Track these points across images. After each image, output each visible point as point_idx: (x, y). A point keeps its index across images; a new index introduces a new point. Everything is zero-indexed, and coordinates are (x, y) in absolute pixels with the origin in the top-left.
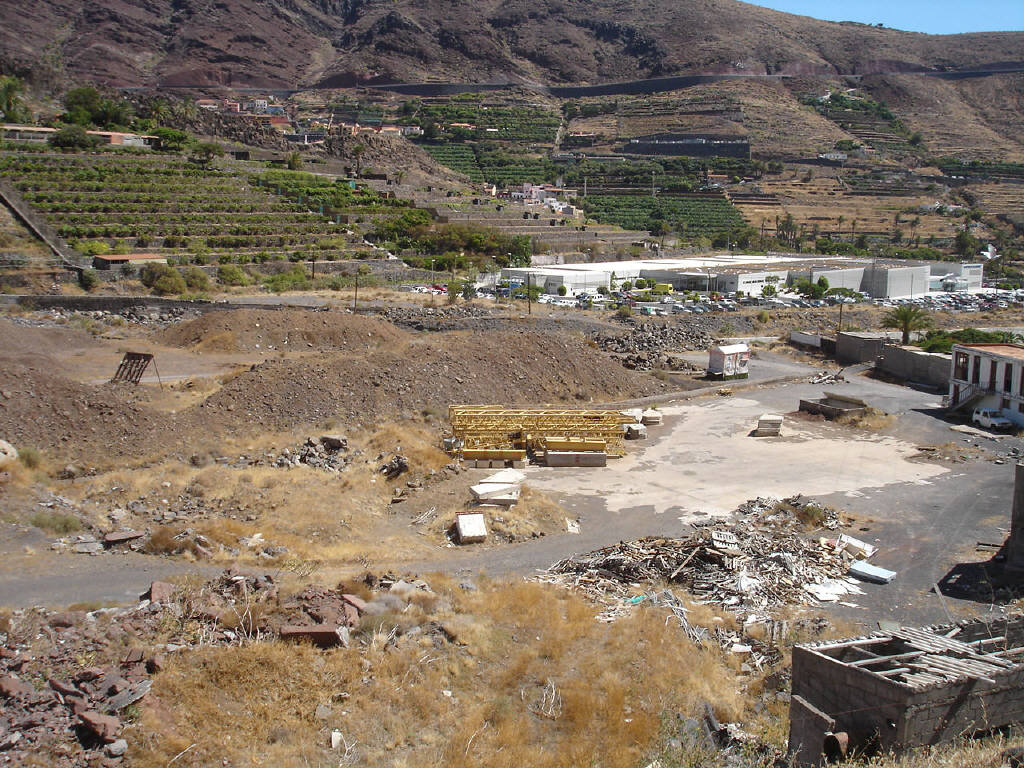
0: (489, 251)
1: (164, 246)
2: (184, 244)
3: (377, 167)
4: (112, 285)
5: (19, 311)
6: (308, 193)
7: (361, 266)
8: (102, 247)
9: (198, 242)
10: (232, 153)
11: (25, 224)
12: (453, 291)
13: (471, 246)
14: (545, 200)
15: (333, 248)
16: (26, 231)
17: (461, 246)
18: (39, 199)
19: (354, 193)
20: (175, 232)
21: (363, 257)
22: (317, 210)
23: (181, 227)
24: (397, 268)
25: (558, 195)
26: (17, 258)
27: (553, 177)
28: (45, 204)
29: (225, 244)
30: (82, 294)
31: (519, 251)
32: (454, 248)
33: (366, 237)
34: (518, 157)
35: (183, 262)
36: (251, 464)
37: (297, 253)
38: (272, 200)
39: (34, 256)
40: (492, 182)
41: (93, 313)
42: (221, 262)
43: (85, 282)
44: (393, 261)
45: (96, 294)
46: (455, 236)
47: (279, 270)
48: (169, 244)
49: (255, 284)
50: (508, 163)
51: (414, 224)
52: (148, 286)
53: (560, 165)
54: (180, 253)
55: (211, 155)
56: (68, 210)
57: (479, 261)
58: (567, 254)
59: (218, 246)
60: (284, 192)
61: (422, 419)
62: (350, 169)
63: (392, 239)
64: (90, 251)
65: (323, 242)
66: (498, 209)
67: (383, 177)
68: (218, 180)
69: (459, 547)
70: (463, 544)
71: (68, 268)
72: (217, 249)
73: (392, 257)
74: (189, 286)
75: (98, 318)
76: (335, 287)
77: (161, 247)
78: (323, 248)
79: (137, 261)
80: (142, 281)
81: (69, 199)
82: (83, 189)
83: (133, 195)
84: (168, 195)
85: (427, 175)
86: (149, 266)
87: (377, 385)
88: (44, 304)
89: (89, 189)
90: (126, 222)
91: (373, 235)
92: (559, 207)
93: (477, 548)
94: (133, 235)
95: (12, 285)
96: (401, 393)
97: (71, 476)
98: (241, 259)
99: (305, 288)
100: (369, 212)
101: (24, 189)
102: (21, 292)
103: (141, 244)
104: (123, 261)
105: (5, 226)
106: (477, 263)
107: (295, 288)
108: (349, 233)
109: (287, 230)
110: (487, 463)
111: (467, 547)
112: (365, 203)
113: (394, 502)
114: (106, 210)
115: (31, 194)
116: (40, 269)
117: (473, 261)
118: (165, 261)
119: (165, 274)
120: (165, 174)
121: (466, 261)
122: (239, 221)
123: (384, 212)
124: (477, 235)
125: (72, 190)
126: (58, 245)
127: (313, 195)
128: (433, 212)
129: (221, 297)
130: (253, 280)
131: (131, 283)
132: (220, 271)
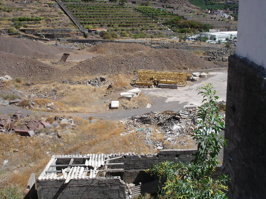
0: (197, 28)
1: (107, 26)
2: (113, 26)
3: (172, 5)
4: (92, 36)
5: (67, 43)
6: (149, 12)
7: (160, 32)
8: (91, 27)
9: (116, 26)
10: (131, 2)
11: (72, 21)
12: (181, 38)
13: (192, 26)
14: (223, 14)
15: (153, 27)
16: (72, 22)
17: (189, 26)
18: (77, 15)
19: (162, 12)
20: (111, 23)
21: (161, 29)
22: (150, 17)
23: (112, 21)
24: (170, 32)
25: (227, 13)
26: (69, 29)
27: (226, 8)
28: (78, 16)
29: (123, 26)
30: (84, 39)
31: (206, 28)
32: (187, 27)
33: (163, 24)
34: (217, 2)
35: (112, 31)
37: (143, 28)
38: (139, 14)
39: (74, 29)
40: (209, 9)
41: (85, 44)
42: (122, 31)
43: (85, 36)
44: (169, 30)
45: (88, 39)
46: (187, 24)
47: (137, 33)
48: (109, 26)
49: (130, 36)
50: (214, 4)
51: (176, 20)
52: (102, 37)
53: (229, 5)
54: (111, 28)
55: (124, 2)
56: (84, 17)
57: (194, 30)
58: (221, 29)
59: (122, 26)
60: (142, 12)
61: (133, 73)
62: (164, 6)
63: (170, 24)
64: (87, 28)
65: (150, 25)
66: (204, 16)
67: (173, 8)
68: (125, 9)
69: (110, 110)
71: (81, 32)
72: (121, 27)
73: (169, 29)
74: (113, 37)
75: (86, 45)
76: (152, 37)
77: (107, 27)
78: (150, 27)
79: (99, 30)
80: (100, 35)
81: (84, 14)
82: (89, 12)
83: (101, 13)
84: (111, 13)
85: (188, 7)
86: (102, 32)
88: (73, 41)
89: (90, 12)
90: (98, 20)
91: (164, 23)
92: (227, 16)
93: (115, 110)
94: (100, 23)
95: (66, 36)
96: (129, 66)
97: (29, 85)
98: (127, 30)
99: (143, 38)
100: (165, 17)
101: (73, 12)
102: (69, 38)
103: (101, 26)
104: (95, 30)
105: (67, 21)
107: (141, 37)
108: (158, 23)
109: (141, 22)
112: (164, 15)
113: (105, 96)
114: (94, 17)
115: (75, 13)
116: (74, 32)
117: (192, 31)
118: (106, 30)
119: (106, 34)
120: (111, 7)
121: (190, 30)
122: (128, 20)
123: (169, 17)
124: (194, 23)
125: (86, 12)
126: (80, 26)
127: (150, 13)
128: (183, 17)
129: (121, 40)
130: (130, 35)
131: (97, 36)
132: (121, 33)
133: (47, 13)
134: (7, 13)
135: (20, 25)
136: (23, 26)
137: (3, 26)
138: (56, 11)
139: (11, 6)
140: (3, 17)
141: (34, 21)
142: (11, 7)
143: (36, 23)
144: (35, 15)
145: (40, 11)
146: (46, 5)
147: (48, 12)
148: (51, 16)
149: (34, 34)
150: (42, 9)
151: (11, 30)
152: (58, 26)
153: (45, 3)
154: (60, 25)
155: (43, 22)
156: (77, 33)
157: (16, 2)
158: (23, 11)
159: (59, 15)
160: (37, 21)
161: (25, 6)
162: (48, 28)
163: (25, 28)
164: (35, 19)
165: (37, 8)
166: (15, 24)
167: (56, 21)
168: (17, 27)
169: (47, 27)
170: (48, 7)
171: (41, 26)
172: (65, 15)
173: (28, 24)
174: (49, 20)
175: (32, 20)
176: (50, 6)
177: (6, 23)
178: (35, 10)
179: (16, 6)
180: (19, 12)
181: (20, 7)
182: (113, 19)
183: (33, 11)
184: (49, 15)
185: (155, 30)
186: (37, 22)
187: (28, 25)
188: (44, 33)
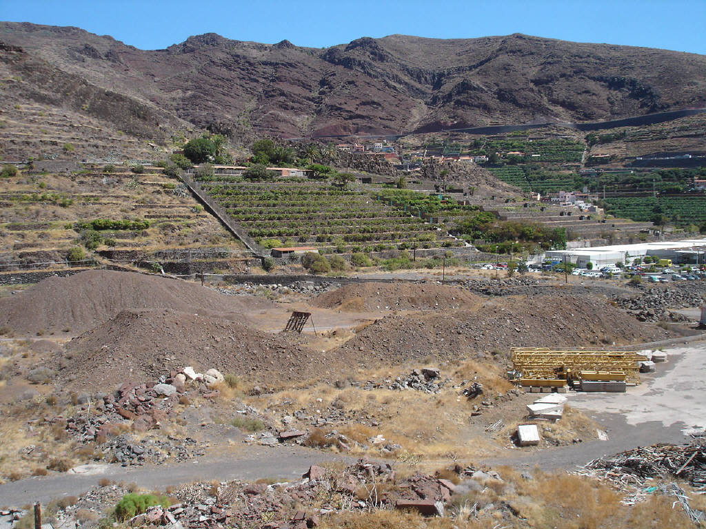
0: (536, 239)
2: (329, 240)
3: (457, 185)
4: (283, 267)
5: (224, 285)
6: (411, 204)
7: (447, 252)
8: (277, 243)
9: (338, 238)
10: (360, 179)
11: (228, 229)
12: (511, 267)
13: (523, 236)
14: (575, 202)
15: (428, 240)
16: (229, 233)
17: (516, 236)
18: (237, 213)
19: (441, 202)
20: (324, 232)
21: (448, 245)
22: (417, 215)
23: (327, 229)
24: (472, 252)
25: (584, 198)
26: (223, 250)
27: (580, 185)
28: (240, 215)
29: (356, 239)
30: (264, 273)
31: (557, 239)
32: (511, 238)
33: (450, 232)
34: (555, 174)
35: (328, 252)
36: (375, 387)
37: (404, 244)
38: (387, 209)
39: (234, 249)
40: (537, 191)
41: (271, 286)
42: (354, 251)
43: (266, 266)
44: (469, 248)
45: (273, 274)
46: (512, 230)
47: (392, 256)
48: (319, 240)
49: (376, 265)
50: (548, 178)
51: (483, 222)
52: (307, 268)
53: (585, 178)
54: (326, 246)
55: (347, 181)
56: (255, 219)
57: (528, 244)
58: (592, 240)
59: (351, 241)
60: (394, 203)
61: (492, 357)
62: (439, 187)
63: (468, 233)
64: (269, 246)
65: (421, 236)
66: (542, 209)
67: (461, 191)
68: (351, 197)
69: (520, 448)
70: (522, 446)
71: (255, 257)
72: (350, 243)
73: (468, 245)
74: (333, 267)
75: (274, 289)
76: (429, 267)
77: (315, 242)
78: (421, 240)
79: (300, 251)
80: (303, 264)
81: (256, 212)
82: (264, 205)
83: (297, 209)
84: (319, 208)
85: (492, 188)
86: (307, 254)
87: (460, 334)
88: (240, 280)
89: (268, 206)
90: (292, 226)
91: (455, 231)
92: (585, 207)
94: (296, 234)
95: (220, 268)
96: (477, 339)
97: (258, 393)
98: (366, 249)
99: (409, 268)
100: (452, 215)
101: (227, 206)
102: (225, 273)
103: (301, 242)
104: (290, 252)
105: (215, 230)
106: (528, 248)
107: (402, 267)
108: (439, 229)
109: (397, 229)
110: (538, 389)
111: (525, 448)
112: (449, 209)
113: (473, 415)
114: (279, 219)
115: (231, 209)
116: (238, 258)
117: (525, 246)
118: (317, 251)
119: (317, 259)
120: (317, 194)
121: (520, 246)
122: (365, 224)
123: (462, 215)
124: (527, 228)
125: (258, 206)
126: (248, 241)
127: (413, 205)
128: (496, 213)
129: (354, 275)
130: (374, 262)
131: (296, 266)
132: (353, 257)
133: (163, 209)
134: (60, 210)
135: (97, 239)
136: (103, 243)
137: (53, 243)
138: (185, 205)
139: (69, 192)
140: (51, 220)
141: (131, 229)
142: (70, 194)
143: (136, 236)
144: (132, 215)
145: (142, 204)
146: (158, 188)
147: (165, 207)
148: (175, 216)
149: (135, 263)
150: (148, 200)
151: (76, 254)
152: (194, 242)
153: (153, 185)
154: (197, 241)
155: (154, 232)
156: (244, 259)
157: (82, 182)
158: (100, 204)
159: (192, 215)
160: (139, 229)
161: (105, 191)
162: (170, 247)
163: (112, 249)
164: (134, 225)
165: (134, 196)
166: (83, 238)
167: (189, 229)
168: (92, 245)
169: (164, 246)
170: (163, 194)
171: (149, 243)
172: (208, 214)
173: (117, 238)
174: (170, 226)
175: (125, 228)
176: (167, 193)
177: (60, 235)
178: (131, 200)
179: (81, 192)
180: (91, 208)
181: (92, 194)
182: (329, 223)
183: (125, 203)
184: (169, 215)
185: (434, 247)
186: (141, 231)
187: (117, 240)
188: (163, 262)
